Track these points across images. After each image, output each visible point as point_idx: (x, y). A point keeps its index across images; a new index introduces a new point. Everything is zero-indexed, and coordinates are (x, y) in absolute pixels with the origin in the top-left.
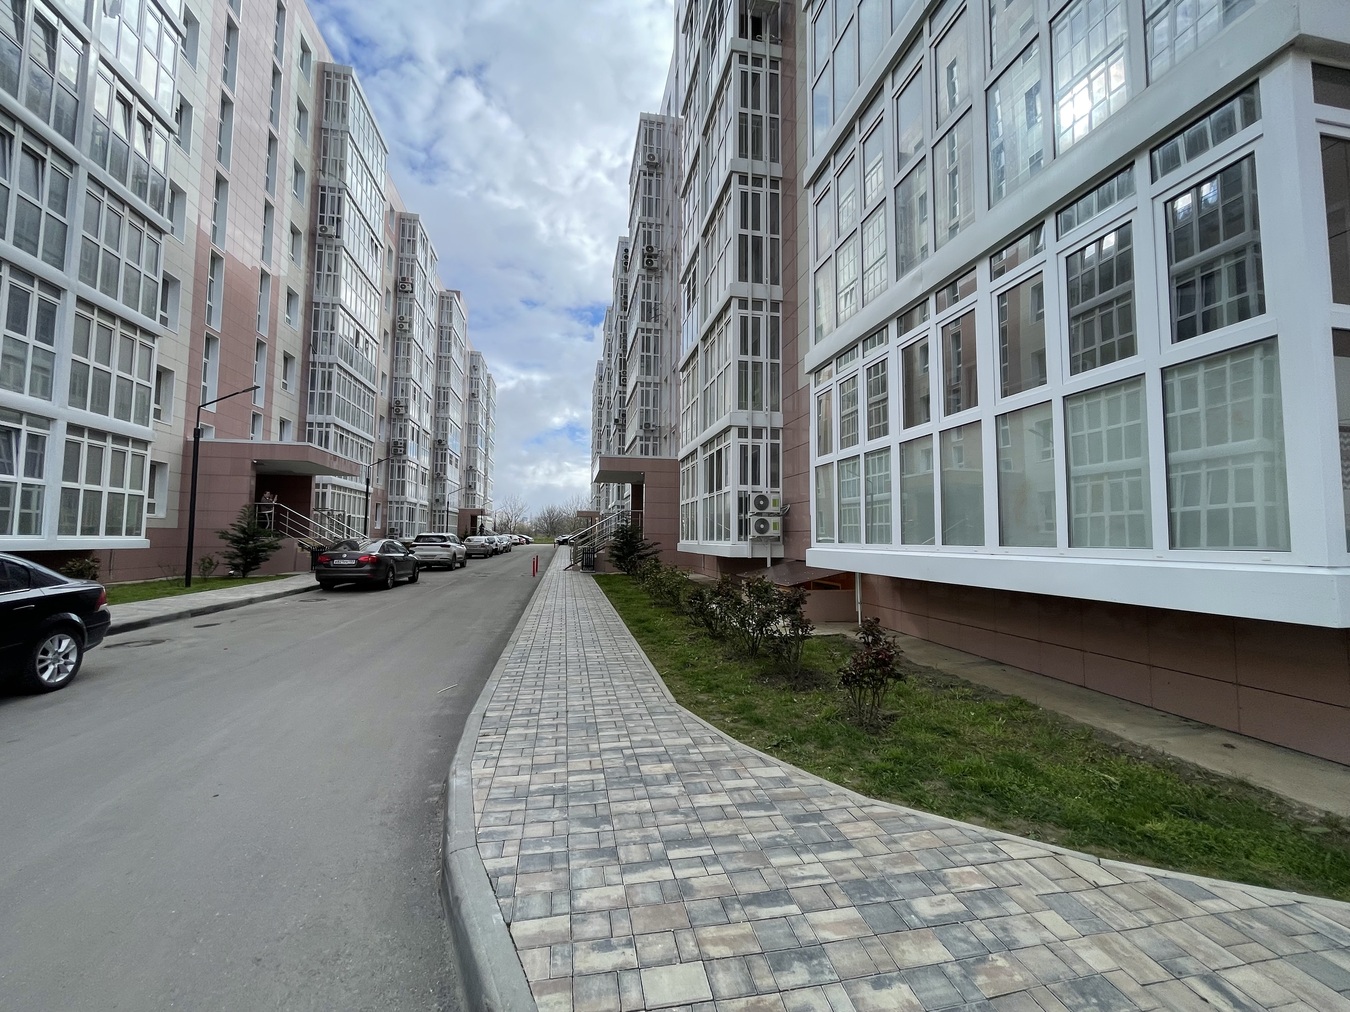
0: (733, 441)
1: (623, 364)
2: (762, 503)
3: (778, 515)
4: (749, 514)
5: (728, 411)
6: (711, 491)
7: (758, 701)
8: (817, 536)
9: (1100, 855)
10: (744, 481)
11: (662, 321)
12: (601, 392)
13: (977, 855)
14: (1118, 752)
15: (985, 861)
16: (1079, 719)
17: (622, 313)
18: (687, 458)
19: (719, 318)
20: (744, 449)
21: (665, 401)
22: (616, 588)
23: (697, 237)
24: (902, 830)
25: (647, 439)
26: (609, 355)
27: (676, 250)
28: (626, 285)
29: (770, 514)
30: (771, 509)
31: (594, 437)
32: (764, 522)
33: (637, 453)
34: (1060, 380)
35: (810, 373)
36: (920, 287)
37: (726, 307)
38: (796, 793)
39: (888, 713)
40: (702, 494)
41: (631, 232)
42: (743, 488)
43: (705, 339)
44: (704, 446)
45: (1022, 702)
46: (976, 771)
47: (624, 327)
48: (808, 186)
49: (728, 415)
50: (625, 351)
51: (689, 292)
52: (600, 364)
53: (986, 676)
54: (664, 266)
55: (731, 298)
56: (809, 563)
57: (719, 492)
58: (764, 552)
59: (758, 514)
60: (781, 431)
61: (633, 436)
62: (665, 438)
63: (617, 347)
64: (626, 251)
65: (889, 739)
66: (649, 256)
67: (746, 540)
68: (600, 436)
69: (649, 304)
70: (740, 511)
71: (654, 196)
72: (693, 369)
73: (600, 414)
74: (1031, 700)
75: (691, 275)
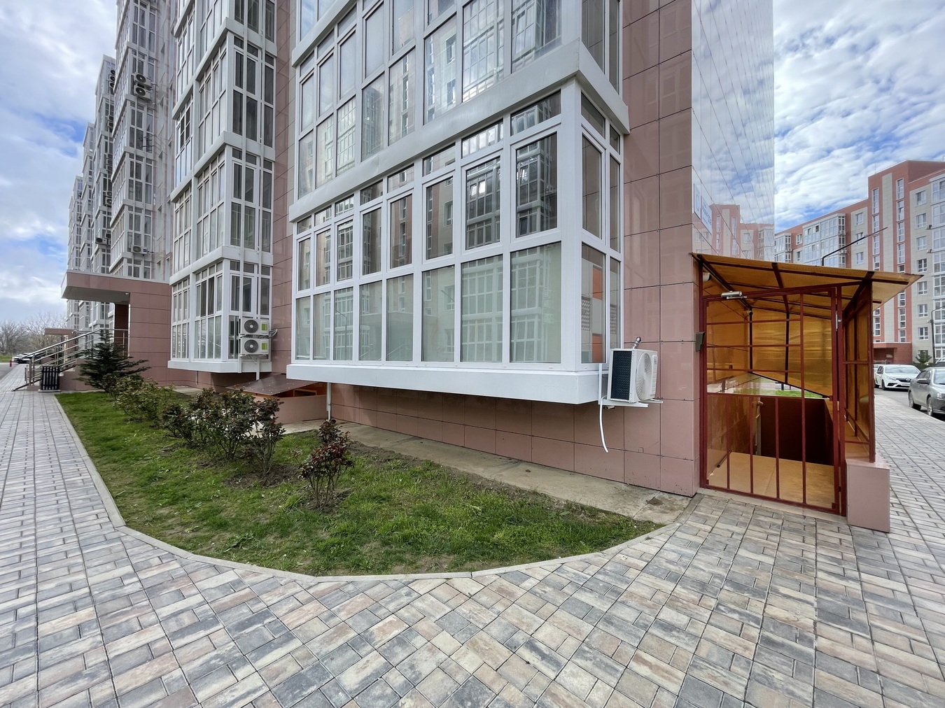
0: (225, 271)
1: (108, 185)
2: (251, 326)
3: (267, 337)
4: (240, 336)
5: (219, 246)
6: (203, 314)
7: (226, 503)
8: (297, 354)
9: (472, 570)
10: (235, 306)
11: (155, 153)
12: (80, 208)
13: (397, 602)
14: (480, 487)
15: (402, 606)
16: (461, 469)
17: (107, 134)
18: (179, 283)
19: (213, 160)
20: (235, 280)
21: (159, 231)
22: (85, 406)
23: (192, 79)
24: (342, 600)
25: (137, 262)
26: (90, 173)
27: (172, 89)
28: (112, 107)
29: (260, 337)
30: (260, 332)
31: (71, 254)
32: (254, 343)
33: (123, 273)
34: (460, 253)
35: (293, 221)
36: (377, 170)
37: (220, 152)
38: (246, 595)
39: (342, 491)
40: (193, 315)
41: (118, 54)
42: (235, 313)
43: (198, 176)
44: (197, 273)
45: (432, 464)
46: (400, 527)
47: (109, 149)
48: (295, 66)
49: (220, 248)
50: (110, 172)
51: (182, 129)
52: (79, 180)
53: (410, 449)
54: (159, 101)
55: (224, 145)
56: (288, 377)
57: (211, 316)
58: (253, 368)
59: (248, 336)
60: (271, 269)
61: (119, 257)
62: (159, 263)
63: (101, 166)
64: (113, 72)
65: (339, 515)
66: (140, 86)
67: (236, 357)
68: (78, 254)
69: (140, 134)
70: (232, 332)
71: (147, 27)
72: (187, 202)
73: (79, 231)
74: (436, 461)
75: (185, 114)
